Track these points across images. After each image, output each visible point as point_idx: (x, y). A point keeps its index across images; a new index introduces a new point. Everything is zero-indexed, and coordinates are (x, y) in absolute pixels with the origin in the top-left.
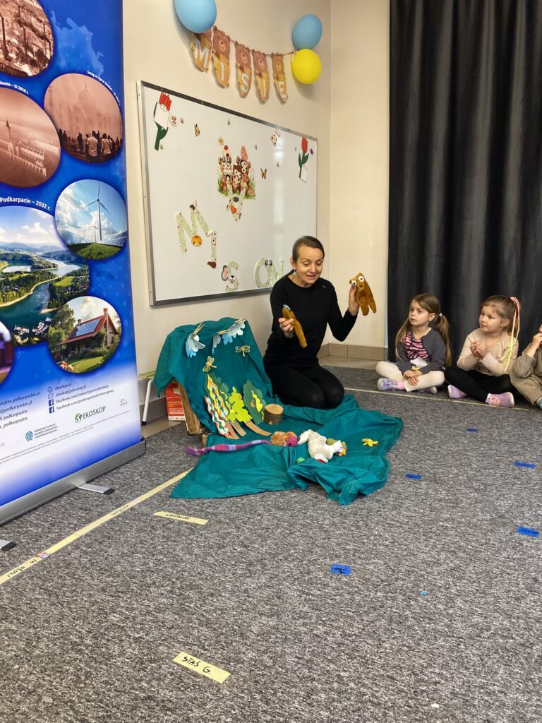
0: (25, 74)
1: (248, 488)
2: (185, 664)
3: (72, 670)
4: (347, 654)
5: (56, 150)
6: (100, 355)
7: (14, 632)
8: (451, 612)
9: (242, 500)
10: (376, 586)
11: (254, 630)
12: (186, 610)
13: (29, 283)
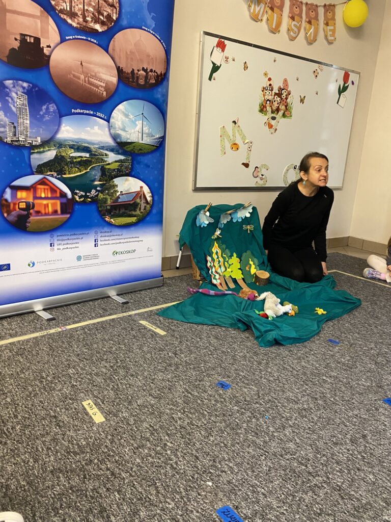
0: (97, 30)
1: (206, 321)
2: (86, 407)
3: (31, 389)
4: (182, 434)
5: (114, 80)
6: (135, 216)
7: (20, 362)
8: (275, 434)
9: (198, 327)
10: (237, 402)
11: (139, 402)
12: (111, 379)
13: (87, 164)
